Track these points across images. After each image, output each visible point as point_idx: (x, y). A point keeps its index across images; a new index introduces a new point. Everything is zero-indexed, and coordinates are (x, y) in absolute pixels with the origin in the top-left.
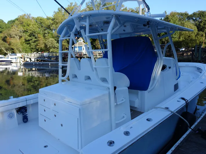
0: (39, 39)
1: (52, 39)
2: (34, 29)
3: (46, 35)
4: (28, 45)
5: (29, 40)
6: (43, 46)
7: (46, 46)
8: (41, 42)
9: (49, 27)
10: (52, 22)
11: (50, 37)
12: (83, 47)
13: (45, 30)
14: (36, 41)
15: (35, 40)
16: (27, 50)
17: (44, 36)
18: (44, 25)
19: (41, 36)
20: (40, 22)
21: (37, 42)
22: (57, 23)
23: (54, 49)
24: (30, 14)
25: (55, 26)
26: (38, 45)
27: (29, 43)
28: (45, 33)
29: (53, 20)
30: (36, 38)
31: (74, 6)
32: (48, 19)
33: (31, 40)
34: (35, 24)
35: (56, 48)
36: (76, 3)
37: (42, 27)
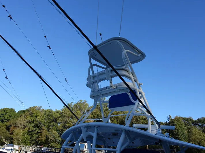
0: (42, 131)
1: (56, 132)
2: (41, 120)
3: (50, 127)
4: (30, 136)
5: (32, 131)
6: (44, 139)
7: (47, 138)
8: (44, 134)
9: (55, 120)
10: (59, 116)
11: (54, 130)
12: (85, 145)
13: (51, 122)
14: (39, 132)
15: (38, 131)
16: (27, 141)
17: (48, 129)
18: (51, 117)
19: (45, 128)
20: (48, 114)
21: (39, 134)
22: (64, 117)
23: (54, 143)
24: (41, 107)
25: (61, 120)
26: (39, 138)
27: (31, 135)
28: (50, 126)
29: (61, 113)
30: (39, 129)
31: (83, 103)
32: (57, 112)
33: (34, 131)
34: (43, 116)
35: (57, 142)
36: (85, 100)
37: (49, 119)
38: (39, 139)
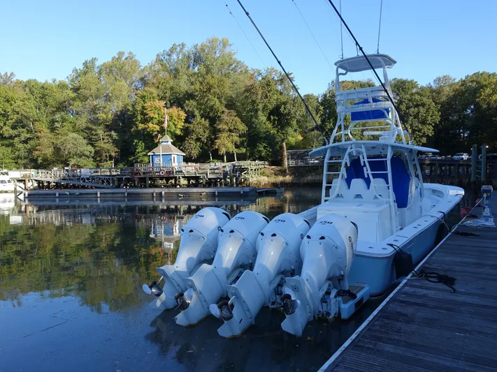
0: (39, 134)
1: (75, 135)
2: (28, 110)
3: (56, 125)
4: (10, 149)
5: (11, 137)
6: (49, 152)
7: (57, 150)
8: (45, 141)
9: (62, 107)
10: (73, 95)
11: (68, 130)
13: (53, 113)
14: (30, 139)
15: (28, 136)
16: (7, 161)
17: (53, 129)
18: (50, 101)
19: (43, 128)
20: (41, 93)
21: (32, 142)
22: (86, 98)
23: (78, 160)
24: (12, 74)
25: (80, 105)
26: (37, 150)
27: (12, 145)
28: (53, 122)
29: (76, 90)
30: (28, 132)
31: (126, 59)
32: (62, 86)
33: (16, 136)
34: (29, 99)
35: (84, 155)
36: (130, 53)
37: (46, 105)
38: (37, 152)
